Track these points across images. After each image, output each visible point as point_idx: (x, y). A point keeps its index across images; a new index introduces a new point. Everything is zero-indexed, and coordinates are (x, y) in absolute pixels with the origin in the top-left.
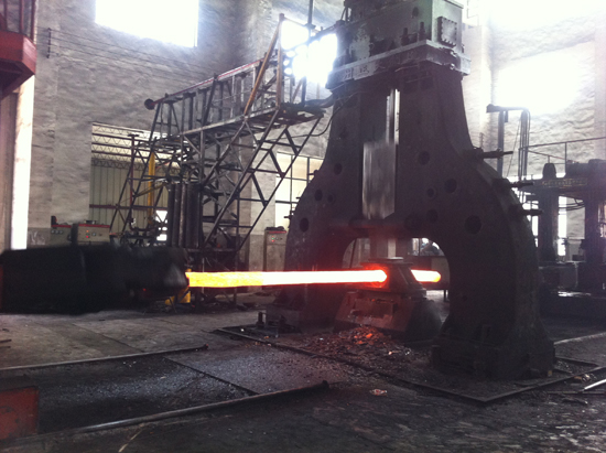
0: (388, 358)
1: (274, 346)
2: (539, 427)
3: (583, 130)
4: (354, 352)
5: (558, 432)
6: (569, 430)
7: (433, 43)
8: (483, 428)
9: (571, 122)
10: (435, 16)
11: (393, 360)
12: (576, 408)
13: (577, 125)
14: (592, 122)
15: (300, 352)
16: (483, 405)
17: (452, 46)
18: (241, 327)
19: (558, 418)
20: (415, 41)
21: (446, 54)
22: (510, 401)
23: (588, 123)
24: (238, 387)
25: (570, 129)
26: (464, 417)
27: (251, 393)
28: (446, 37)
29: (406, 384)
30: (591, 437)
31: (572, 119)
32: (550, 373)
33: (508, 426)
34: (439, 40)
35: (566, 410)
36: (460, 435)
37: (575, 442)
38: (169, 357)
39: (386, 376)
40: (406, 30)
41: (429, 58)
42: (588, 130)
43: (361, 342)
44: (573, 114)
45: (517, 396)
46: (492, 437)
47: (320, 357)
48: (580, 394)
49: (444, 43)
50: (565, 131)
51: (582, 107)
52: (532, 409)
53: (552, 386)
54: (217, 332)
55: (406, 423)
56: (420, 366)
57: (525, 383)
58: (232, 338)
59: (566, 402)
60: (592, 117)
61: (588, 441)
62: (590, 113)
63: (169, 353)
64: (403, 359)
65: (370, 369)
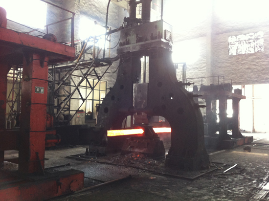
0: (149, 164)
1: (98, 162)
2: (215, 187)
3: (202, 71)
4: (135, 163)
5: (222, 188)
6: (226, 187)
7: (163, 40)
8: (197, 189)
9: (197, 68)
10: (164, 29)
11: (151, 165)
12: (224, 179)
13: (199, 69)
14: (205, 68)
15: (111, 164)
16: (192, 180)
17: (169, 41)
18: (78, 155)
19: (220, 183)
20: (156, 38)
21: (167, 44)
22: (200, 178)
23: (204, 69)
24: (95, 180)
25: (197, 71)
26: (188, 185)
27: (102, 182)
28: (168, 38)
29: (160, 174)
30: (234, 189)
31: (197, 67)
32: (210, 167)
33: (204, 187)
34: (165, 38)
35: (221, 180)
36: (190, 191)
37: (230, 191)
38: (56, 169)
39: (151, 171)
40: (152, 34)
41: (162, 46)
42: (204, 71)
43: (136, 159)
44: (197, 65)
45: (202, 176)
46: (202, 191)
47: (120, 165)
48: (223, 174)
49: (167, 40)
50: (194, 72)
51: (201, 62)
52: (209, 180)
53: (212, 172)
54: (68, 157)
55: (169, 189)
56: (162, 167)
57: (203, 171)
58: (76, 160)
59: (219, 177)
60: (205, 66)
61: (234, 190)
62: (205, 65)
63: (54, 167)
64: (155, 164)
65: (144, 169)
